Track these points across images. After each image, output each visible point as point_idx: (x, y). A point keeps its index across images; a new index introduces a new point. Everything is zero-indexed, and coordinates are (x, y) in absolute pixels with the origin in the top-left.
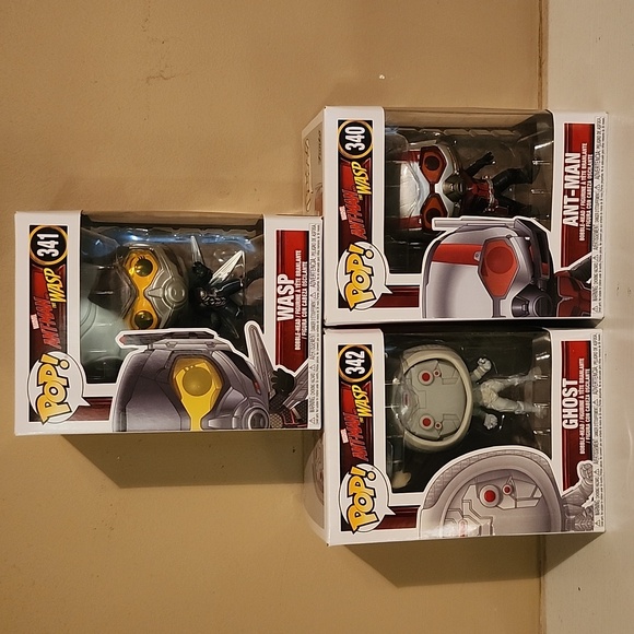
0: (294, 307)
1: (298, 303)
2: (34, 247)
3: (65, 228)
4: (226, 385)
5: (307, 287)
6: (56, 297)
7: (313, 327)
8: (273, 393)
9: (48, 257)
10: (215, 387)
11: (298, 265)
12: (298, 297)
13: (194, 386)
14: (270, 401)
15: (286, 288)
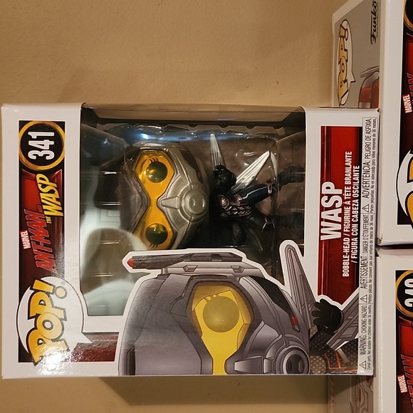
0: (342, 223)
1: (347, 218)
2: (25, 147)
3: (62, 125)
4: (256, 320)
5: (359, 198)
6: (51, 209)
7: (365, 249)
8: (314, 330)
9: (41, 161)
10: (243, 320)
11: (348, 170)
12: (347, 210)
13: (217, 320)
14: (310, 340)
15: (333, 199)
